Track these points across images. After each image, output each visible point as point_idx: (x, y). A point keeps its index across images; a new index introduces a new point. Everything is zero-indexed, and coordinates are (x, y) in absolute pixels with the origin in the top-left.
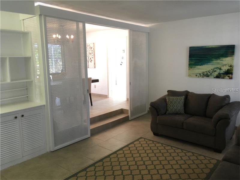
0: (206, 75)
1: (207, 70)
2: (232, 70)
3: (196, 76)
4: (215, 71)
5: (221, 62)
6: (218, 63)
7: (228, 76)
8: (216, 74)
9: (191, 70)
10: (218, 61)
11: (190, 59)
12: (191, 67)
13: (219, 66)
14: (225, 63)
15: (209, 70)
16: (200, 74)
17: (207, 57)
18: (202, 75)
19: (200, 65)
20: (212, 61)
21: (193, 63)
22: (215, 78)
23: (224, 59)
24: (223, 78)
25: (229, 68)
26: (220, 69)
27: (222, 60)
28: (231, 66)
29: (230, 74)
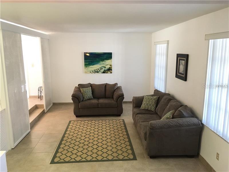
0: (97, 72)
1: (97, 68)
2: (111, 68)
3: (90, 72)
4: (102, 69)
5: (105, 63)
6: (104, 64)
7: (110, 72)
8: (102, 70)
9: (86, 68)
10: (103, 62)
11: (85, 61)
12: (86, 67)
13: (104, 65)
14: (107, 63)
15: (98, 68)
16: (93, 71)
17: (96, 60)
18: (94, 71)
19: (92, 65)
20: (100, 62)
21: (87, 64)
22: (102, 73)
23: (107, 61)
24: (107, 73)
25: (110, 66)
26: (105, 67)
27: (105, 62)
28: (111, 65)
29: (111, 70)
